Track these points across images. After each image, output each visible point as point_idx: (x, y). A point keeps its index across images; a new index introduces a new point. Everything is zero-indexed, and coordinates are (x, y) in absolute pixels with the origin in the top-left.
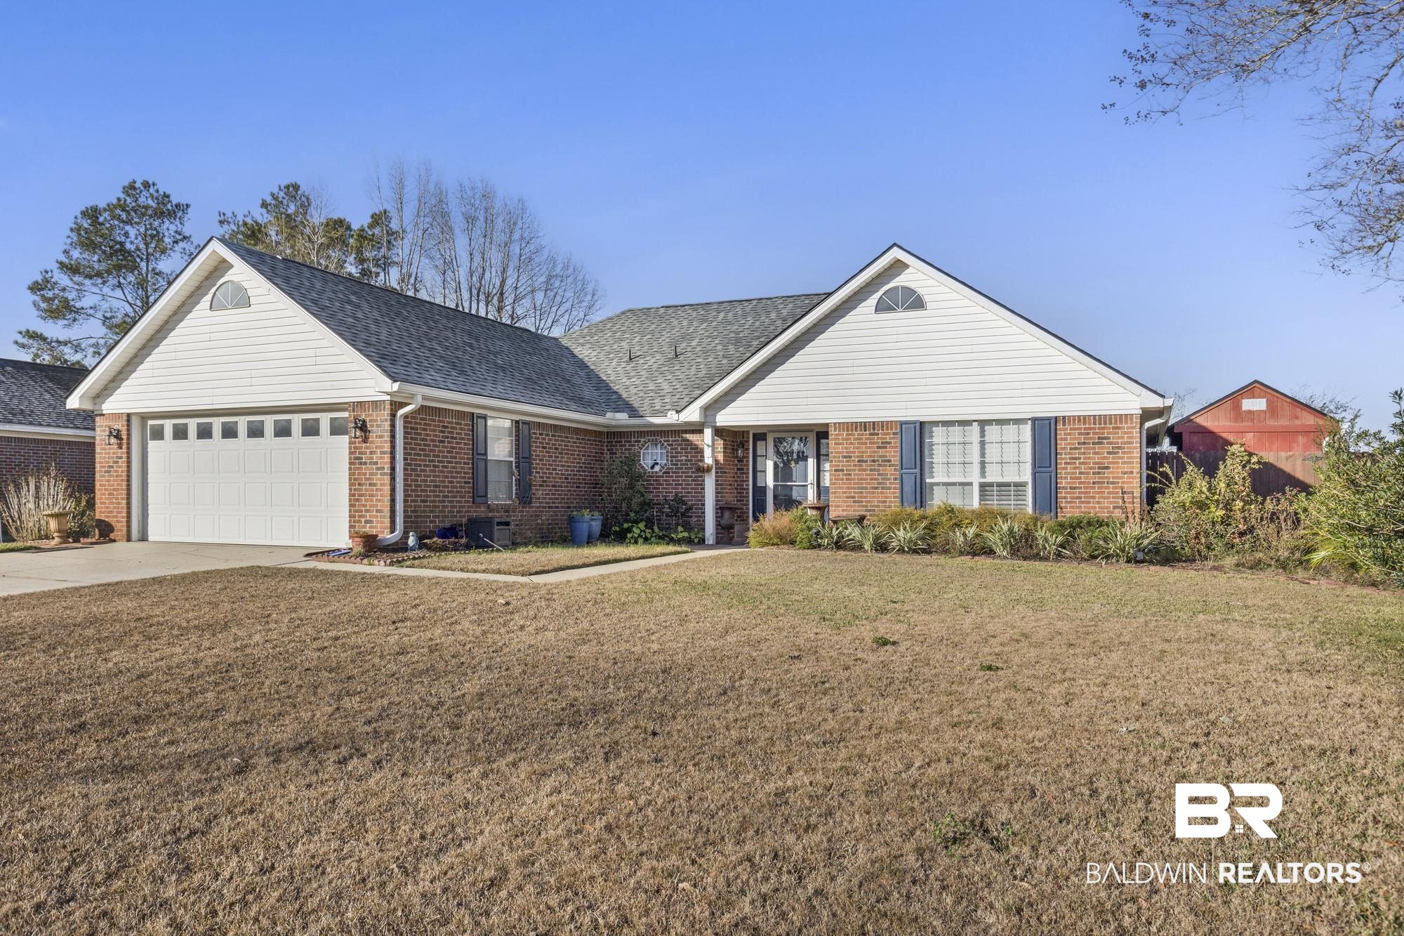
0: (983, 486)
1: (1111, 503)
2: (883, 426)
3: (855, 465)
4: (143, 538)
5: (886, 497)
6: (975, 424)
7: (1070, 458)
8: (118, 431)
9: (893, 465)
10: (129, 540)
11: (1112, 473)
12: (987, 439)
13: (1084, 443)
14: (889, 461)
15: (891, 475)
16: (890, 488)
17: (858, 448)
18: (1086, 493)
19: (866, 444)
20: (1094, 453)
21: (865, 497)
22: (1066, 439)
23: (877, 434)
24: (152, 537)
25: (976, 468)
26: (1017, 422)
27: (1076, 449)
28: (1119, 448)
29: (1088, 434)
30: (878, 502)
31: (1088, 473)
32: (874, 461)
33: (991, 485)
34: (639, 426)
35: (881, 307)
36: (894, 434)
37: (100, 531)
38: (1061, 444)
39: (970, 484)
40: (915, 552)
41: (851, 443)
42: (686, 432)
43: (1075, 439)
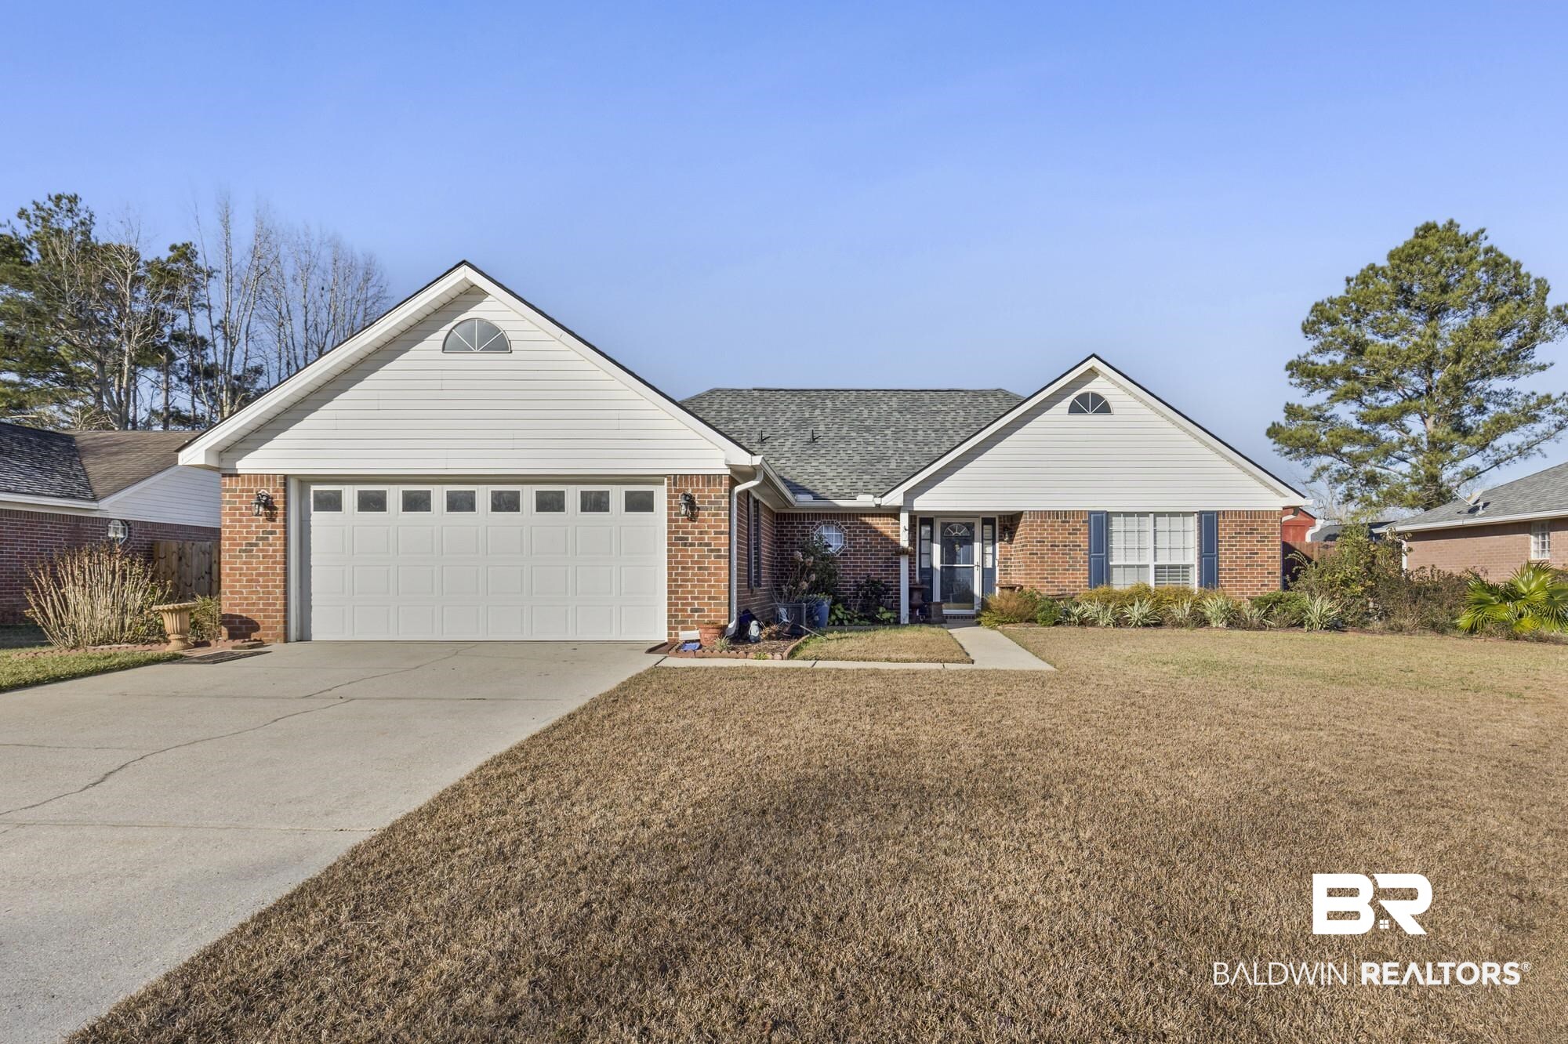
0: (1156, 567)
1: (1260, 581)
2: (1073, 515)
3: (1048, 550)
4: (304, 636)
5: (1076, 578)
6: (1152, 515)
7: (1229, 545)
8: (268, 497)
9: (1083, 550)
10: (286, 640)
11: (1260, 557)
12: (1158, 528)
13: (1240, 533)
14: (1079, 546)
15: (1081, 558)
16: (1079, 570)
17: (1051, 534)
18: (1240, 573)
19: (1058, 530)
20: (1247, 541)
21: (1058, 578)
22: (1225, 530)
23: (1069, 522)
24: (318, 633)
25: (1150, 552)
26: (1186, 514)
27: (1233, 537)
28: (1266, 537)
29: (1242, 526)
30: (1069, 582)
31: (1242, 558)
32: (1065, 546)
33: (1163, 567)
34: (825, 508)
35: (1074, 409)
36: (1084, 522)
37: (230, 629)
38: (1222, 534)
39: (1147, 566)
40: (1147, 625)
41: (1045, 530)
42: (865, 515)
43: (1233, 529)
